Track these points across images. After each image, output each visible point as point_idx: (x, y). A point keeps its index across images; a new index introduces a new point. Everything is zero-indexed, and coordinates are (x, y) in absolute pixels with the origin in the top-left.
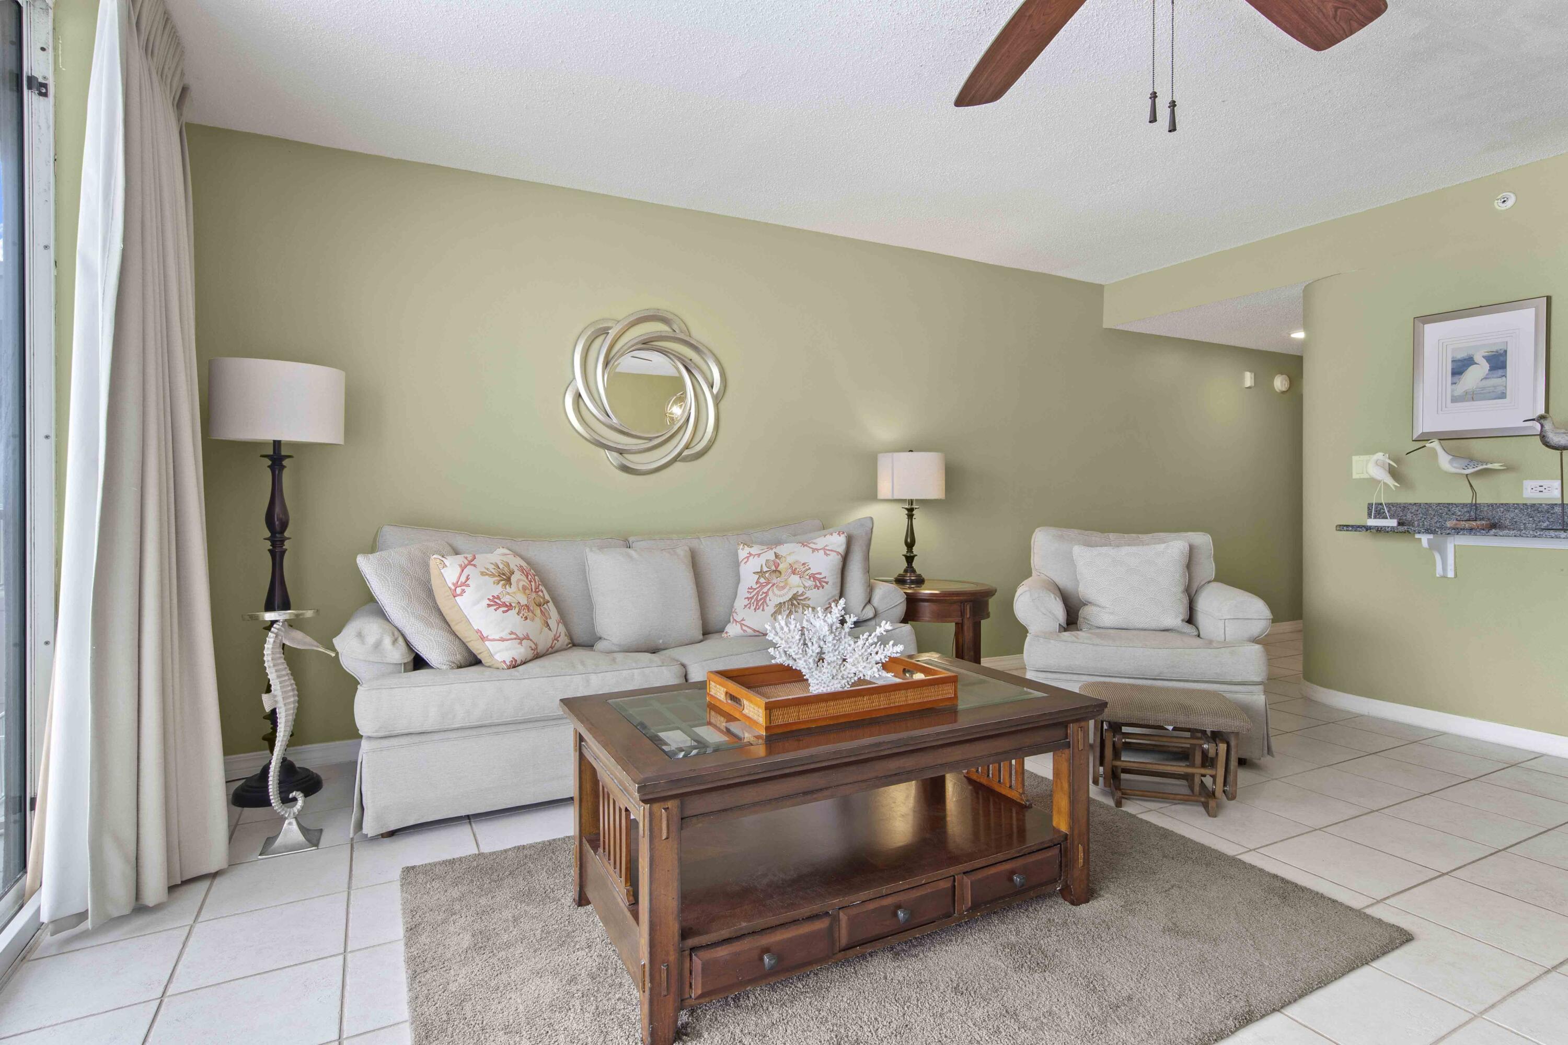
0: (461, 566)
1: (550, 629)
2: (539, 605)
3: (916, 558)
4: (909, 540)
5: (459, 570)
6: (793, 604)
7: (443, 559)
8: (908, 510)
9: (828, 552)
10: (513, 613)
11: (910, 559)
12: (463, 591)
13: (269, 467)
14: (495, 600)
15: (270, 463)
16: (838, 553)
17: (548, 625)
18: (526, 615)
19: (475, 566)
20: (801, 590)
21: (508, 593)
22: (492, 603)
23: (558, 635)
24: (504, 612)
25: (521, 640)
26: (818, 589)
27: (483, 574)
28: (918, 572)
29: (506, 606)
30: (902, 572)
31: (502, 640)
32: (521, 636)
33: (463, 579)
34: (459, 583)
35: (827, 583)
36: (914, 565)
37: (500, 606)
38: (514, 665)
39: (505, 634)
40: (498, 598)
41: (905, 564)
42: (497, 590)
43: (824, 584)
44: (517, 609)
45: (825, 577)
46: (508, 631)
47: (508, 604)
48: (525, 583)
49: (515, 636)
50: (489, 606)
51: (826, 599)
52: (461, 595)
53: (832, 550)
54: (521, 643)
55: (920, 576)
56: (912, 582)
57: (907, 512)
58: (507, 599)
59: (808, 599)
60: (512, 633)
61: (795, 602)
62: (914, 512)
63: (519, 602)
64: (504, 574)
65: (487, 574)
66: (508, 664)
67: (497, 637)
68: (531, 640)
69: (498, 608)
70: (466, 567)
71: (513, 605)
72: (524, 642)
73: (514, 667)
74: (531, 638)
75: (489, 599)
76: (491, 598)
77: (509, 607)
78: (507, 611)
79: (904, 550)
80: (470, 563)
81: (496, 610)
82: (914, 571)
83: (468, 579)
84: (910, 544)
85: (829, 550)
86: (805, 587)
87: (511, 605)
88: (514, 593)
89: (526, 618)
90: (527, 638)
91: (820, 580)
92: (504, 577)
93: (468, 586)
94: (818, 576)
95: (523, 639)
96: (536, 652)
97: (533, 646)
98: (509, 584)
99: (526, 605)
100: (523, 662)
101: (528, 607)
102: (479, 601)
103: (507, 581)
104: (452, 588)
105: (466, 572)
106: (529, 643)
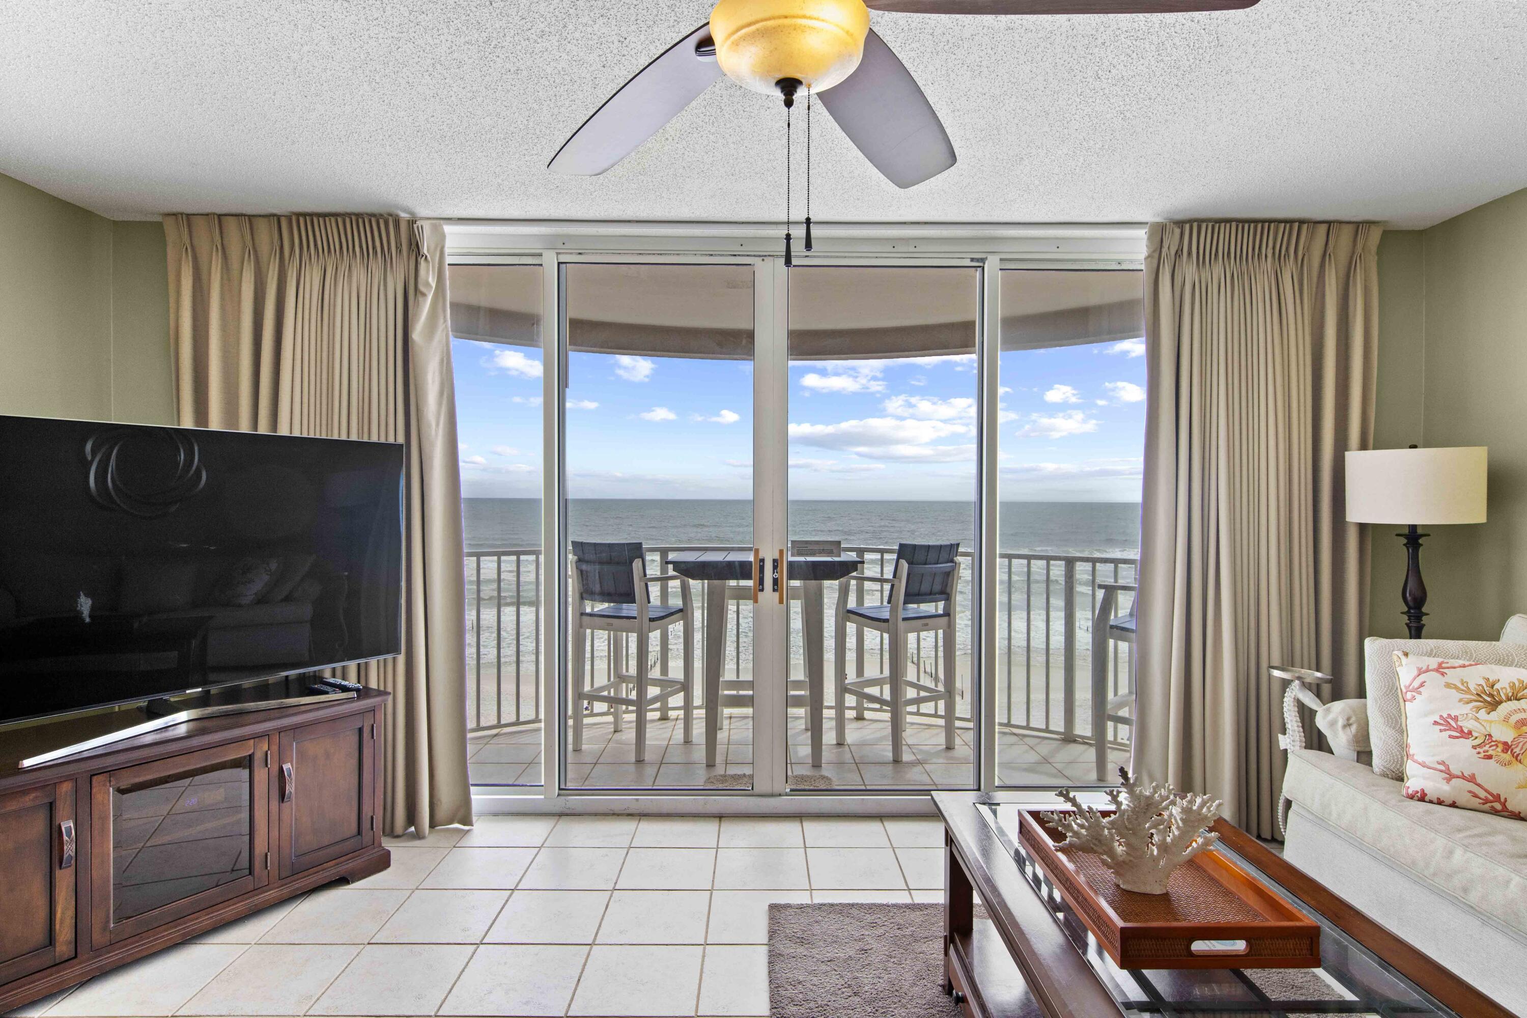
0: (1419, 669)
5: (1416, 672)
7: (1403, 658)
10: (1470, 742)
12: (1414, 698)
13: (1404, 545)
14: (1449, 720)
15: (1405, 541)
18: (1492, 752)
19: (1443, 674)
21: (1477, 719)
22: (1442, 722)
24: (1450, 737)
25: (1450, 776)
27: (1448, 685)
29: (1462, 731)
31: (1423, 765)
32: (1455, 770)
33: (1416, 684)
34: (1411, 687)
37: (1451, 728)
39: (1429, 760)
40: (1456, 719)
42: (1461, 710)
44: (1478, 741)
46: (1439, 759)
47: (1466, 731)
49: (1442, 768)
50: (1436, 723)
52: (1411, 701)
54: (1448, 780)
58: (1467, 725)
60: (1443, 763)
63: (1490, 735)
64: (1492, 694)
65: (1456, 688)
66: (1410, 792)
67: (1420, 761)
68: (1479, 785)
69: (1445, 730)
70: (1427, 671)
71: (1475, 734)
72: (1458, 782)
74: (1479, 781)
75: (1441, 716)
76: (1445, 716)
77: (1466, 734)
78: (1457, 737)
80: (1440, 669)
81: (1441, 731)
83: (1422, 685)
87: (1470, 733)
88: (1490, 721)
89: (1490, 757)
90: (1472, 779)
92: (1489, 699)
93: (1420, 693)
95: (1458, 777)
96: (1498, 806)
97: (1483, 794)
98: (1494, 710)
99: (1505, 743)
100: (1440, 802)
101: (1507, 747)
102: (1426, 715)
103: (1494, 704)
104: (1404, 690)
105: (1423, 677)
106: (1471, 786)
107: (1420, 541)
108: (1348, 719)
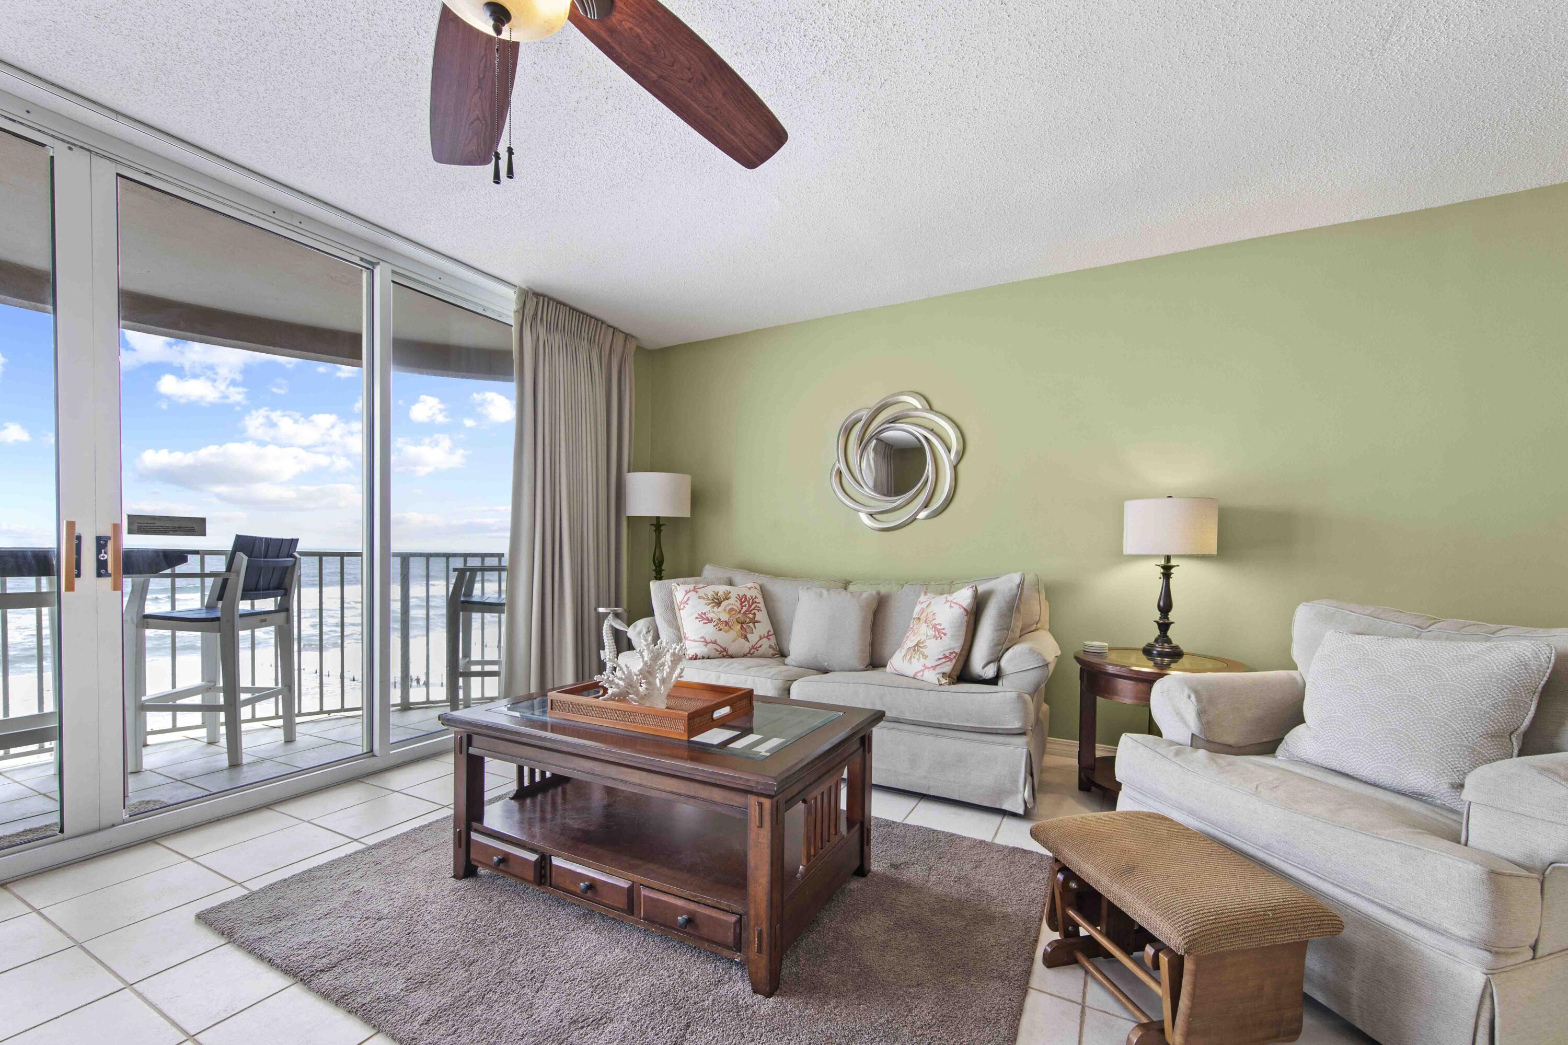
0: (686, 591)
1: (748, 641)
2: (742, 623)
3: (1172, 625)
4: (1162, 604)
5: (684, 593)
6: (914, 650)
7: (677, 586)
8: (1164, 567)
9: (953, 605)
10: (713, 624)
11: (1164, 627)
12: (684, 607)
13: (654, 529)
14: (702, 615)
16: (961, 606)
17: (747, 638)
18: (721, 627)
19: (697, 592)
20: (923, 638)
21: (713, 612)
22: (699, 617)
23: (758, 645)
24: (704, 623)
25: (707, 643)
26: (936, 639)
27: (700, 597)
28: (1175, 642)
29: (708, 620)
30: (1152, 641)
31: (695, 641)
32: (708, 640)
33: (685, 599)
34: (683, 602)
35: (945, 634)
36: (1169, 633)
37: (704, 619)
38: (695, 658)
39: (695, 638)
40: (705, 614)
41: (1157, 632)
42: (706, 609)
43: (942, 635)
44: (715, 623)
45: (944, 629)
46: (701, 636)
47: (710, 619)
48: (734, 607)
49: (703, 640)
50: (697, 618)
51: (941, 649)
52: (683, 609)
53: (956, 603)
54: (706, 645)
55: (1177, 647)
56: (1161, 654)
57: (1162, 571)
58: (710, 616)
59: (925, 647)
60: (703, 637)
61: (916, 649)
62: (1172, 571)
63: (719, 619)
64: (717, 599)
65: (704, 598)
66: (690, 656)
67: (692, 639)
68: (718, 645)
69: (701, 621)
70: (690, 591)
71: (714, 620)
72: (710, 645)
73: (696, 659)
74: (718, 643)
75: (698, 614)
76: (700, 613)
77: (710, 621)
78: (707, 623)
79: (1157, 615)
80: (695, 590)
81: (698, 622)
82: (1169, 641)
83: (688, 600)
84: (1166, 606)
85: (954, 603)
86: (927, 636)
87: (712, 619)
88: (719, 612)
89: (721, 630)
90: (715, 642)
91: (939, 631)
92: (716, 602)
93: (687, 604)
94: (938, 627)
95: (710, 643)
96: (725, 653)
97: (719, 649)
98: (719, 606)
99: (726, 621)
100: (703, 658)
101: (727, 623)
102: (692, 614)
103: (719, 604)
104: (679, 604)
105: (688, 595)
106: (715, 646)
107: (662, 528)
108: (648, 628)
